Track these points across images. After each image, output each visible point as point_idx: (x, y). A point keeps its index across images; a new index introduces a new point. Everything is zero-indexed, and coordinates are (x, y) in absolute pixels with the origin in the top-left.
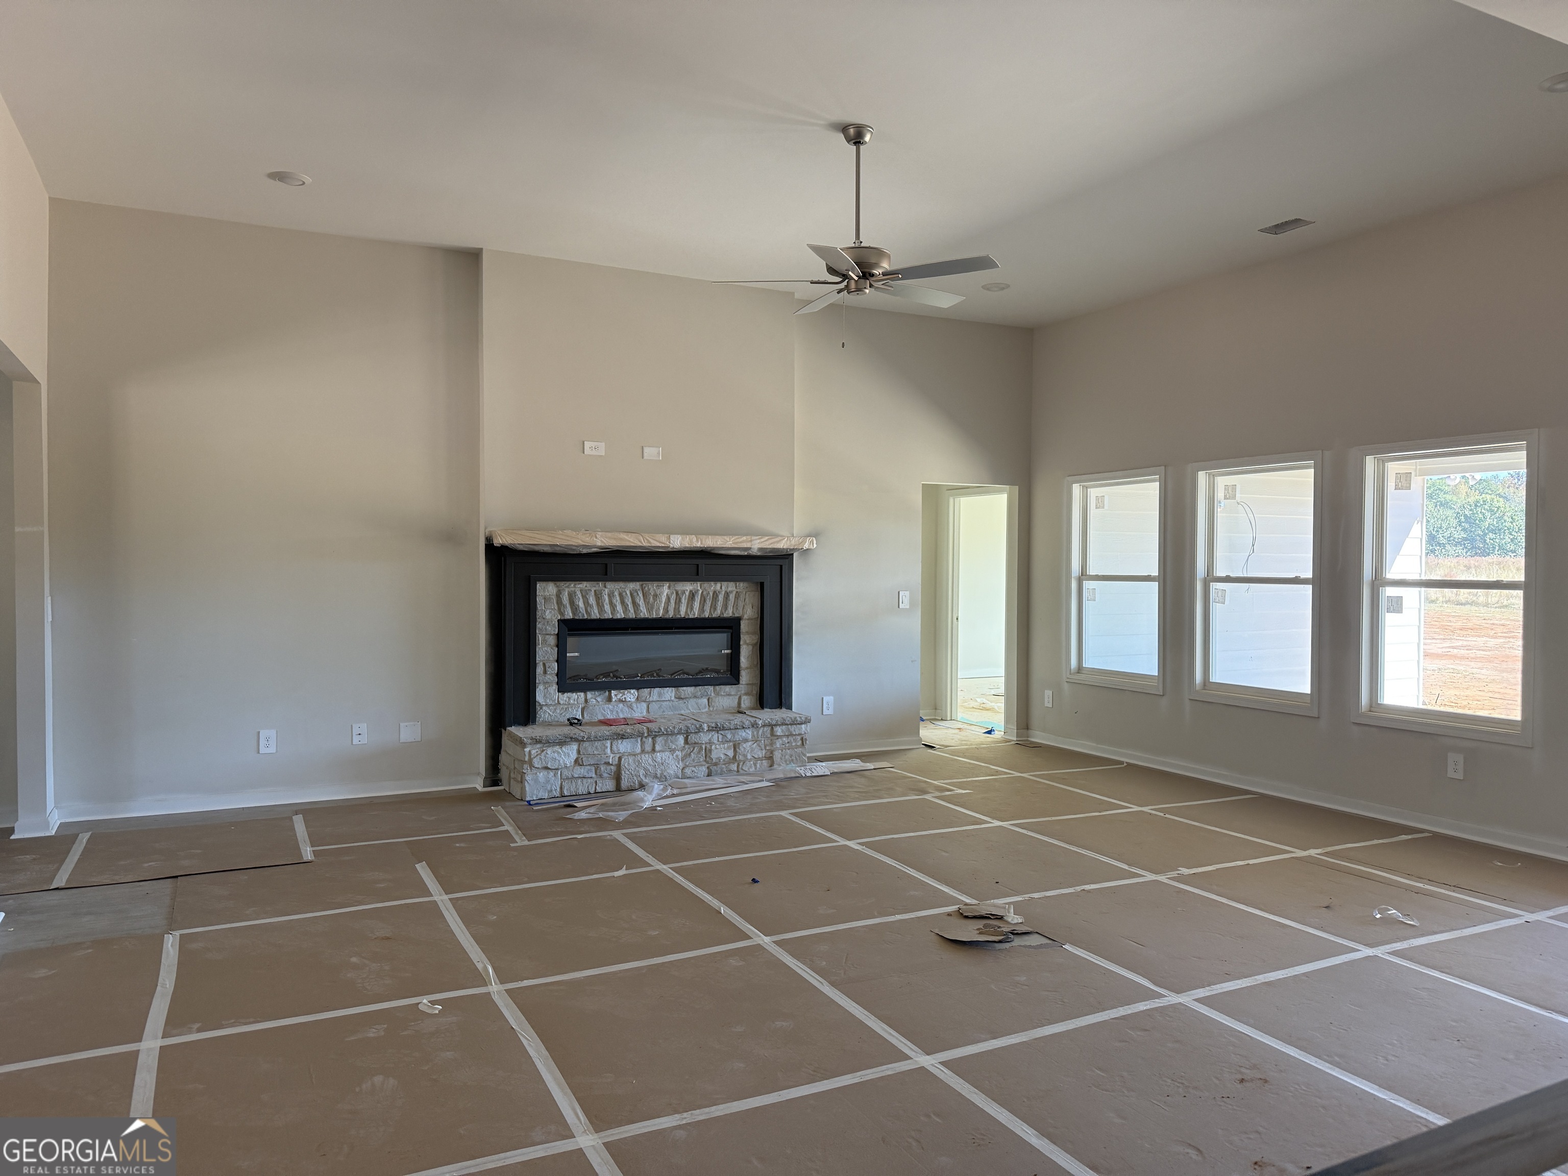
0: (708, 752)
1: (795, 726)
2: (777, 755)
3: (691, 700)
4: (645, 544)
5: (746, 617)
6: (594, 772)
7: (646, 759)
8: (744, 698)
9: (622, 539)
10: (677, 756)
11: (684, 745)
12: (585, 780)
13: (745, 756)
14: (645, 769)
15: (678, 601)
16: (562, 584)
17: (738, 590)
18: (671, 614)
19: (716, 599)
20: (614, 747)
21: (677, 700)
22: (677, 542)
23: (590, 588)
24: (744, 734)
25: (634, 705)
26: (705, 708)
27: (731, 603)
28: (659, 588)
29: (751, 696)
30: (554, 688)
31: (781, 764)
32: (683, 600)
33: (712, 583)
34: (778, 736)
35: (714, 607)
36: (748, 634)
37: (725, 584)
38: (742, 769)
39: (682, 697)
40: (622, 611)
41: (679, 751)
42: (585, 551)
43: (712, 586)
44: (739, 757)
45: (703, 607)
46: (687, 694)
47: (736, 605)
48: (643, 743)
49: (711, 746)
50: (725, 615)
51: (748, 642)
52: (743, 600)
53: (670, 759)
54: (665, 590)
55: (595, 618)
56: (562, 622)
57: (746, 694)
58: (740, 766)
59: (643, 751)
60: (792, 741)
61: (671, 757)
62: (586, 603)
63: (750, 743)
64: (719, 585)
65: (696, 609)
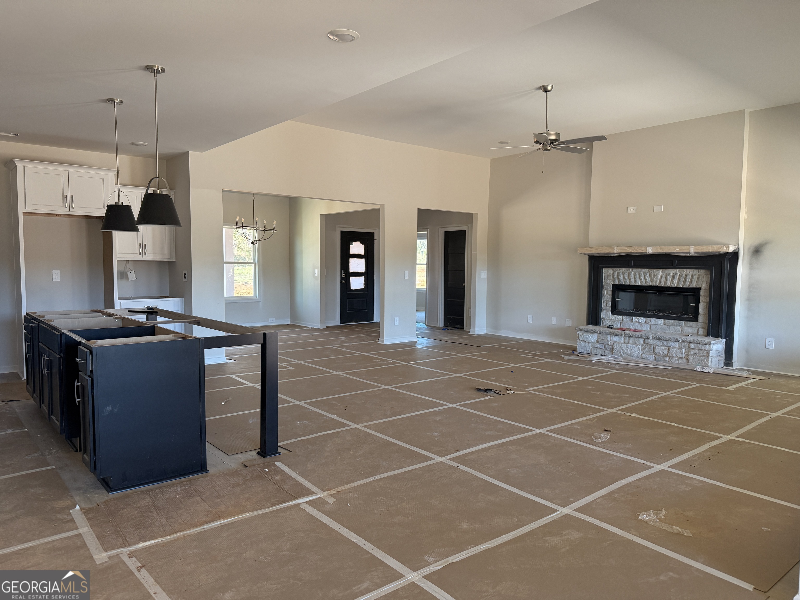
0: (654, 349)
1: (702, 345)
2: (691, 358)
3: (671, 326)
4: (635, 252)
5: (702, 288)
6: (604, 347)
7: (624, 346)
8: (700, 329)
9: (626, 250)
10: (638, 348)
11: (643, 344)
12: (600, 350)
13: (673, 355)
14: (623, 350)
15: (666, 279)
16: (614, 269)
17: (700, 274)
18: (663, 284)
19: (686, 278)
20: (611, 338)
21: (665, 325)
22: (650, 250)
23: (626, 271)
24: (673, 344)
25: (643, 325)
26: (679, 331)
27: (695, 280)
28: (656, 272)
29: (704, 329)
30: (609, 312)
31: (693, 363)
32: (668, 277)
33: (685, 270)
34: (691, 348)
35: (685, 282)
36: (704, 297)
37: (692, 270)
38: (671, 361)
39: (666, 324)
40: (639, 282)
41: (640, 345)
42: (612, 255)
43: (685, 271)
44: (669, 355)
45: (679, 282)
46: (669, 323)
47: (697, 282)
48: (624, 339)
49: (656, 347)
50: (691, 286)
51: (704, 301)
52: (702, 279)
53: (635, 348)
54: (660, 273)
55: (627, 284)
56: (614, 286)
57: (701, 328)
58: (670, 359)
59: (624, 343)
60: (701, 353)
61: (635, 347)
62: (624, 277)
63: (676, 349)
64: (688, 271)
65: (675, 282)
